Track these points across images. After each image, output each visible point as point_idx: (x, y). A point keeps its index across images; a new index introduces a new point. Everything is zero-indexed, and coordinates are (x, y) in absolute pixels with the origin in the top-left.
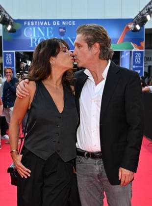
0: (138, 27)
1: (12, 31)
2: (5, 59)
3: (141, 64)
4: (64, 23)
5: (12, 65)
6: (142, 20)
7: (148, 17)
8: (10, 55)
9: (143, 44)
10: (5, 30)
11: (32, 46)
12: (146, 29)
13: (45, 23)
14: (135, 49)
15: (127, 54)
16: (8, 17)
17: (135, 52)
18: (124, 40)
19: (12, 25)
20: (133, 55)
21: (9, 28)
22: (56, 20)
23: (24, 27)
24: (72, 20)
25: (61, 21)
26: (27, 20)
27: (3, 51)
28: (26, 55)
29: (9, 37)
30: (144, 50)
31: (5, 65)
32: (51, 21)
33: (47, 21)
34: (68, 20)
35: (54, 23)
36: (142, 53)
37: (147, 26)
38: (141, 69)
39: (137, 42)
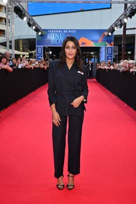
0: (110, 34)
1: (42, 35)
2: (37, 50)
3: (111, 54)
4: (70, 31)
5: (41, 54)
6: (112, 30)
7: (116, 28)
8: (40, 48)
9: (113, 43)
10: (37, 35)
11: (52, 43)
12: (114, 35)
13: (60, 31)
14: (108, 46)
15: (104, 48)
16: (39, 28)
17: (108, 47)
18: (103, 41)
19: (41, 31)
20: (107, 49)
21: (40, 33)
22: (65, 30)
23: (48, 33)
24: (74, 30)
25: (68, 30)
26: (50, 30)
27: (37, 46)
28: (49, 49)
29: (40, 38)
30: (113, 46)
31: (38, 53)
32: (63, 30)
33: (60, 30)
34: (72, 30)
35: (64, 31)
36: (112, 48)
37: (115, 33)
38: (111, 57)
39: (110, 42)
